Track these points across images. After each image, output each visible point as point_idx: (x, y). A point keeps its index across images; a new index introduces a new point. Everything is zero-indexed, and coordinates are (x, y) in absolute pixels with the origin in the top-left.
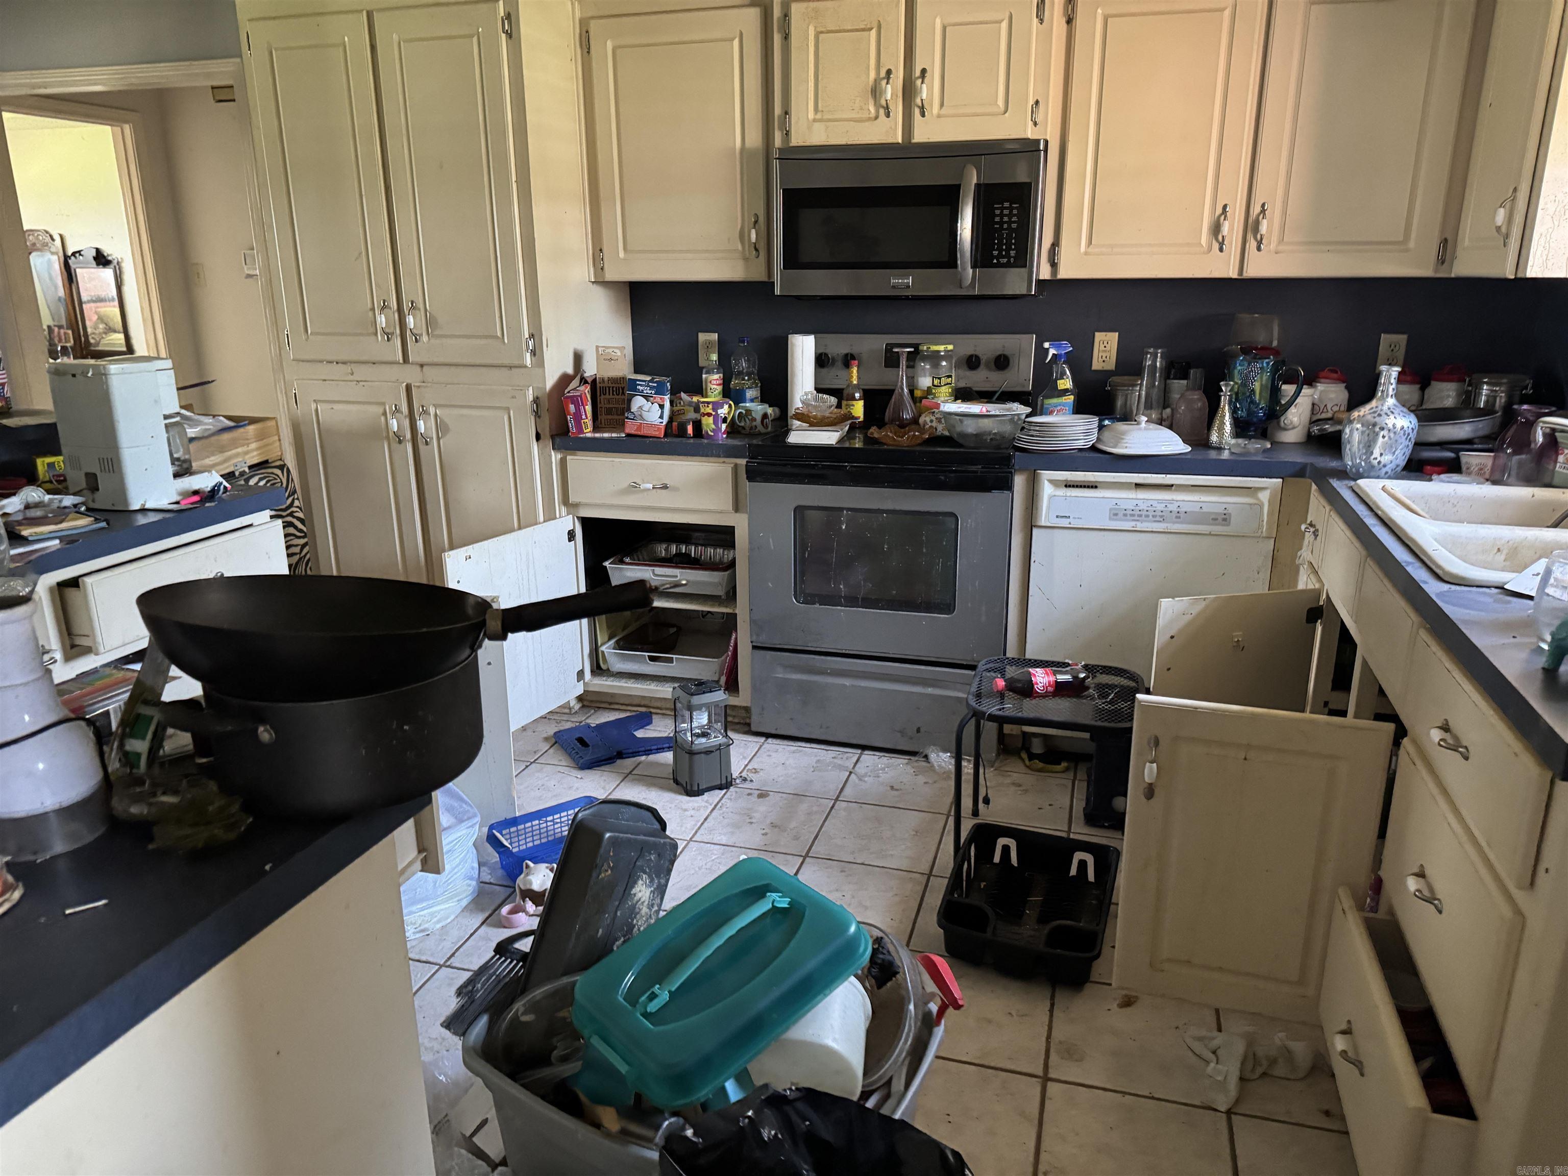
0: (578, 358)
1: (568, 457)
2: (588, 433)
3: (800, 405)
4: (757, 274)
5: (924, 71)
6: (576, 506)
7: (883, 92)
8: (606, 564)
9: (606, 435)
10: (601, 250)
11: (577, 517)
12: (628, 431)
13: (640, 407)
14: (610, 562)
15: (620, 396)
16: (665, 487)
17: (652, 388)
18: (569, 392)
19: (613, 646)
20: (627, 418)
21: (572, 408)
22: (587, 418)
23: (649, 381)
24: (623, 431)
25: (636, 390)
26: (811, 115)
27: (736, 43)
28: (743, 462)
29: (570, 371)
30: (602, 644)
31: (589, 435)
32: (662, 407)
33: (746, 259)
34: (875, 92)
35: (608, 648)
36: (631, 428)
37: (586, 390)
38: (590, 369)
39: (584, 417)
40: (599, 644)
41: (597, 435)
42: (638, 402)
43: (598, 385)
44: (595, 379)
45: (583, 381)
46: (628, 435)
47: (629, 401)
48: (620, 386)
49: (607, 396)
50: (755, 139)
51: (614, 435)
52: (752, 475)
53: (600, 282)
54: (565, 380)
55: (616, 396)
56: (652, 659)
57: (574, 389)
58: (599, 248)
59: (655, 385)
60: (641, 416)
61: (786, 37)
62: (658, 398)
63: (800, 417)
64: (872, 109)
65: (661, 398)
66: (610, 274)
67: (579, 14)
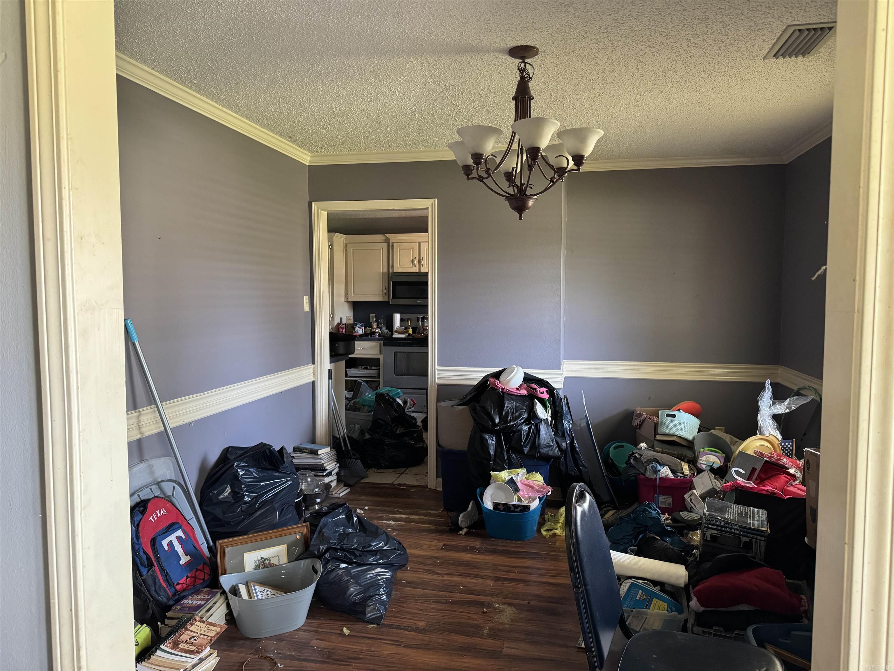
0: (341, 319)
3: (396, 329)
4: (386, 300)
5: (423, 258)
7: (414, 262)
8: (349, 370)
10: (348, 294)
15: (352, 327)
16: (363, 349)
17: (360, 325)
20: (354, 332)
21: (341, 330)
25: (355, 326)
26: (398, 266)
27: (381, 250)
28: (382, 342)
29: (339, 322)
32: (362, 330)
33: (383, 296)
34: (412, 262)
37: (344, 326)
38: (344, 322)
42: (357, 329)
43: (346, 325)
45: (343, 324)
47: (354, 328)
48: (352, 325)
49: (348, 328)
50: (386, 270)
52: (384, 345)
53: (347, 301)
54: (338, 324)
57: (341, 326)
61: (393, 250)
62: (361, 328)
63: (396, 332)
64: (412, 265)
66: (350, 300)
67: (344, 242)
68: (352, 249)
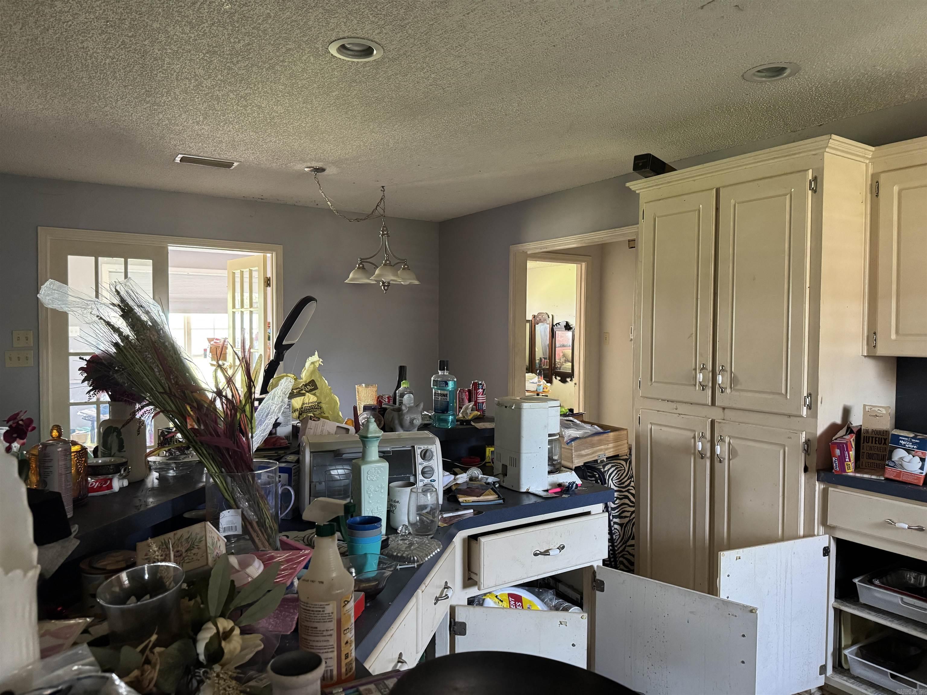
0: (846, 412)
1: (830, 489)
2: (850, 472)
6: (833, 528)
8: (856, 581)
9: (866, 476)
10: (875, 333)
11: (834, 538)
12: (887, 476)
13: (902, 459)
14: (859, 579)
15: (882, 445)
16: (921, 529)
17: (914, 444)
18: (836, 439)
19: (855, 651)
20: (888, 465)
21: (838, 452)
22: (850, 461)
23: (913, 438)
24: (883, 475)
25: (898, 443)
29: (839, 421)
30: (847, 647)
31: (851, 474)
32: (923, 460)
35: (850, 653)
36: (890, 473)
37: (851, 439)
38: (856, 421)
39: (847, 460)
40: (843, 646)
41: (858, 475)
43: (862, 435)
44: (860, 430)
45: (850, 431)
46: (887, 479)
48: (883, 437)
49: (870, 444)
51: (873, 477)
53: (871, 356)
54: (834, 429)
55: (878, 445)
56: (893, 676)
57: (841, 437)
58: (873, 332)
59: (918, 441)
60: (901, 465)
62: (920, 452)
65: (922, 453)
66: (881, 351)
67: (870, 171)
68: (896, 189)
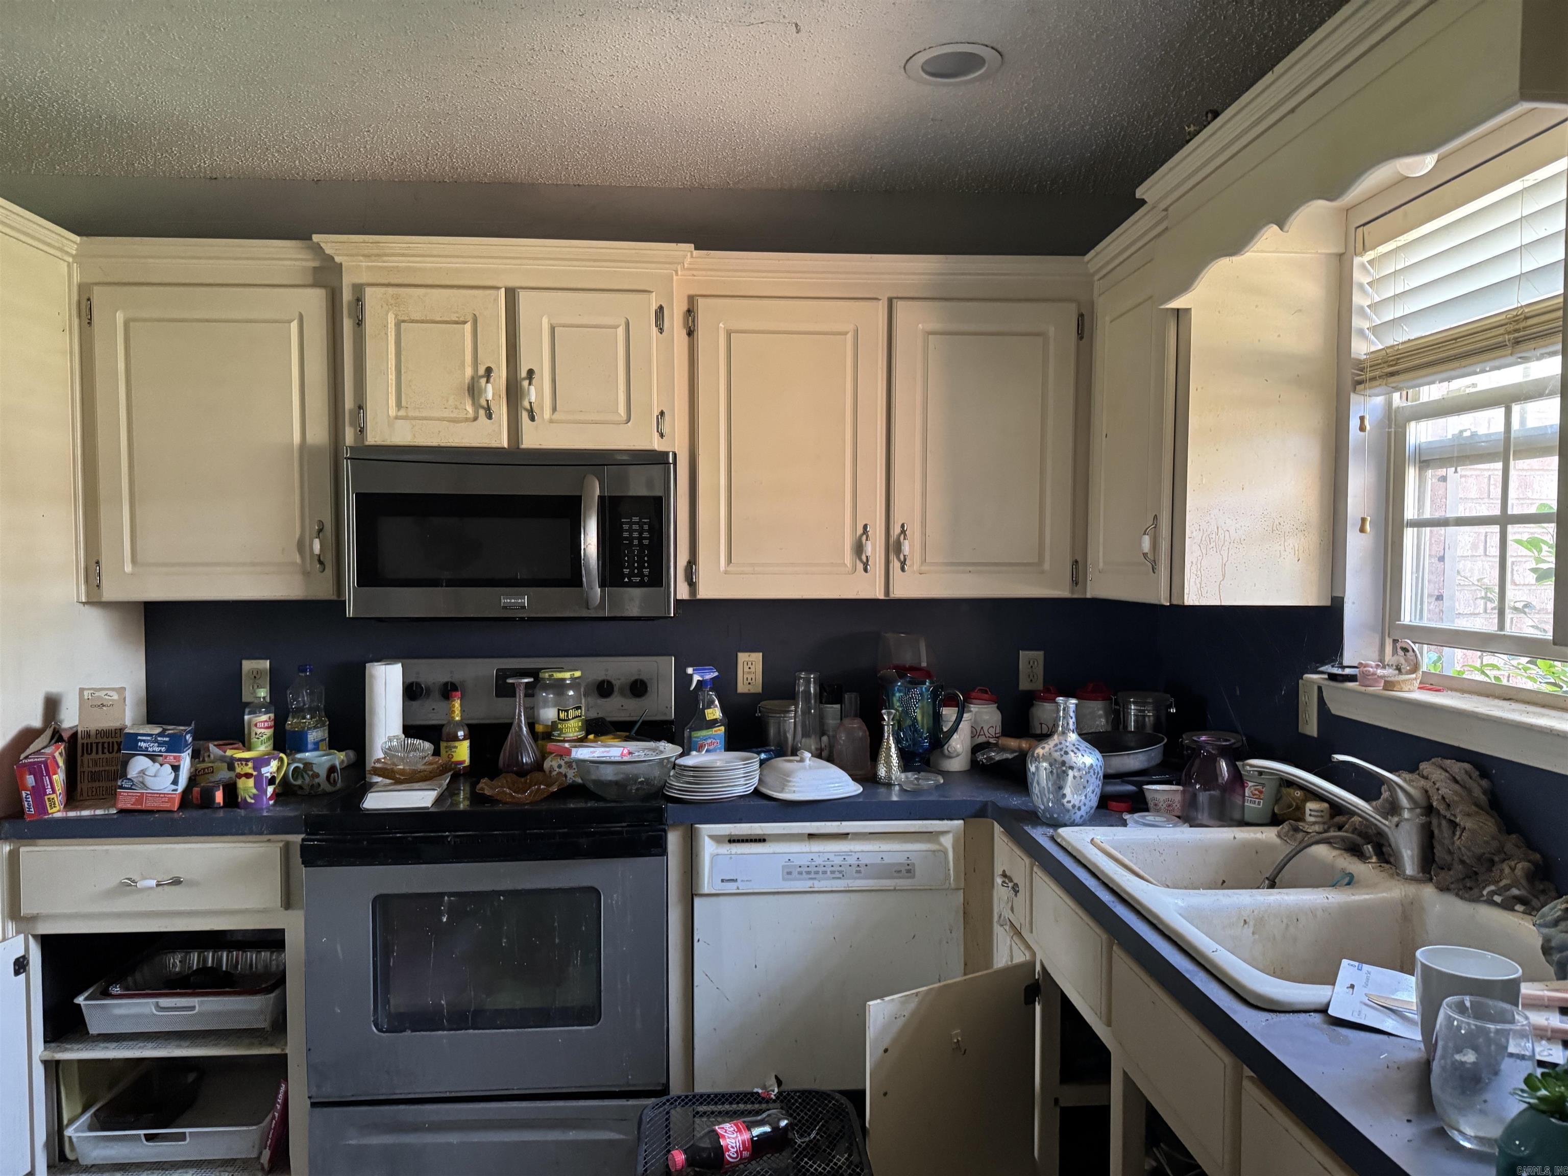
0: (52, 705)
1: (22, 849)
2: (57, 811)
3: (380, 755)
4: (323, 590)
5: (531, 372)
6: (33, 919)
7: (481, 392)
8: (80, 1000)
9: (86, 813)
10: (97, 563)
11: (35, 936)
12: (121, 805)
13: (143, 772)
14: (86, 994)
15: (114, 755)
16: (176, 882)
17: (160, 744)
18: (26, 758)
19: (86, 1124)
20: (121, 787)
21: (30, 780)
22: (54, 791)
23: (160, 735)
24: (114, 806)
25: (135, 747)
26: (393, 412)
27: (294, 326)
28: (297, 839)
29: (36, 723)
30: (71, 1121)
31: (59, 815)
32: (176, 768)
33: (306, 574)
34: (473, 390)
35: (76, 1130)
36: (126, 800)
37: (59, 750)
38: (70, 719)
39: (49, 791)
40: (65, 1122)
41: (72, 814)
42: (139, 765)
43: (80, 741)
44: (75, 734)
45: (57, 736)
46: (122, 811)
47: (125, 764)
48: (115, 740)
49: (94, 755)
50: (319, 434)
51: (99, 812)
52: (311, 856)
53: (94, 601)
54: (27, 736)
55: (107, 755)
56: (149, 1138)
57: (38, 752)
58: (95, 560)
59: (167, 739)
60: (142, 783)
61: (359, 323)
62: (171, 756)
63: (381, 773)
64: (470, 409)
65: (175, 758)
66: (110, 593)
67: (76, 279)
68: (120, 317)
